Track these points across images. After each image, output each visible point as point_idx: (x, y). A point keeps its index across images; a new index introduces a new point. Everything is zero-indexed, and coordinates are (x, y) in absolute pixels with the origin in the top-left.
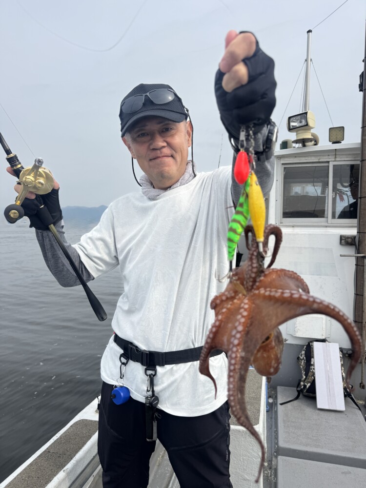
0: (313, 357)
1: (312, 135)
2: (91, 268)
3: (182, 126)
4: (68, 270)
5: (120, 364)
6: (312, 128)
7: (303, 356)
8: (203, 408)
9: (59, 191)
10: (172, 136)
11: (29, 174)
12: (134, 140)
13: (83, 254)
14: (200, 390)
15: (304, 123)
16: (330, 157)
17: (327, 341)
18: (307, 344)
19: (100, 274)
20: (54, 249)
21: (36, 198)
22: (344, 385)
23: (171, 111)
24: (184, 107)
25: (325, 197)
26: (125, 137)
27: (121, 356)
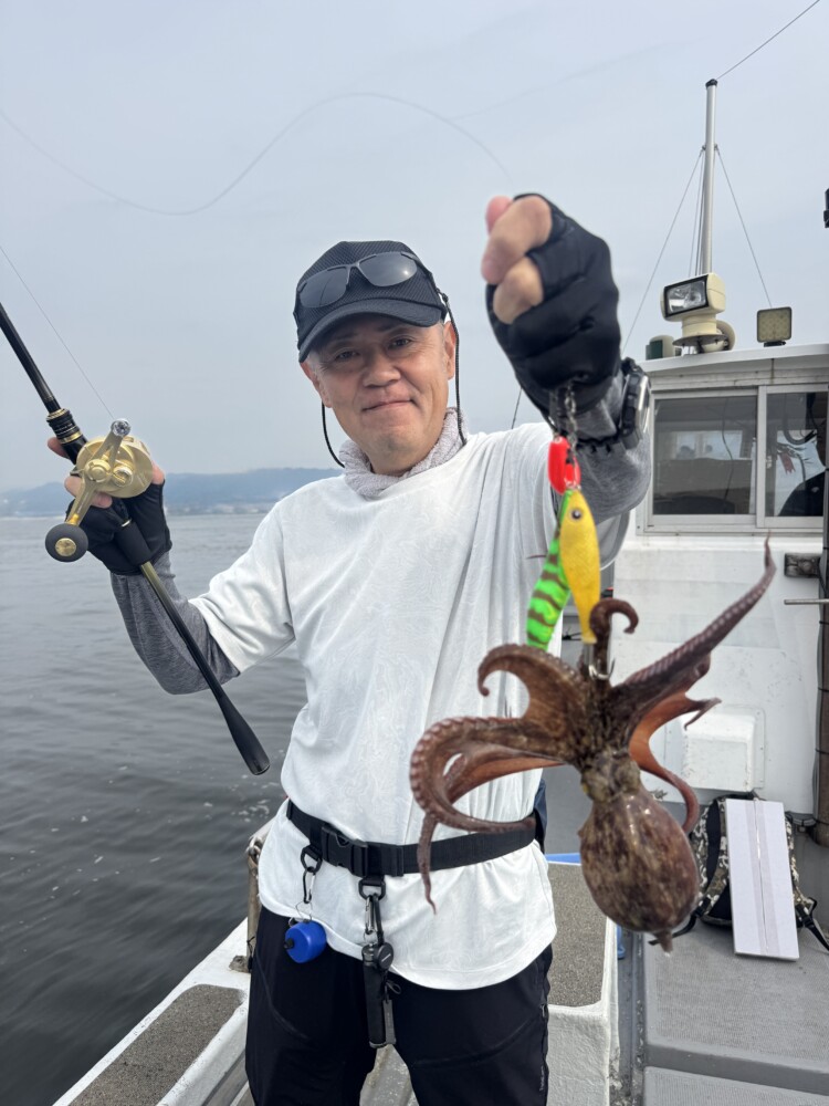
0: (725, 835)
1: (718, 327)
2: (231, 649)
3: (435, 334)
4: (182, 658)
5: (303, 870)
6: (719, 311)
7: (702, 830)
8: (490, 968)
9: (164, 488)
10: (413, 356)
11: (98, 456)
12: (328, 367)
13: (216, 619)
14: (484, 930)
15: (699, 300)
16: (760, 376)
17: (757, 796)
18: (711, 803)
19: (253, 662)
20: (153, 614)
21: (113, 506)
22: (796, 898)
23: (410, 301)
24: (437, 291)
25: (751, 462)
26: (308, 361)
27: (305, 851)
